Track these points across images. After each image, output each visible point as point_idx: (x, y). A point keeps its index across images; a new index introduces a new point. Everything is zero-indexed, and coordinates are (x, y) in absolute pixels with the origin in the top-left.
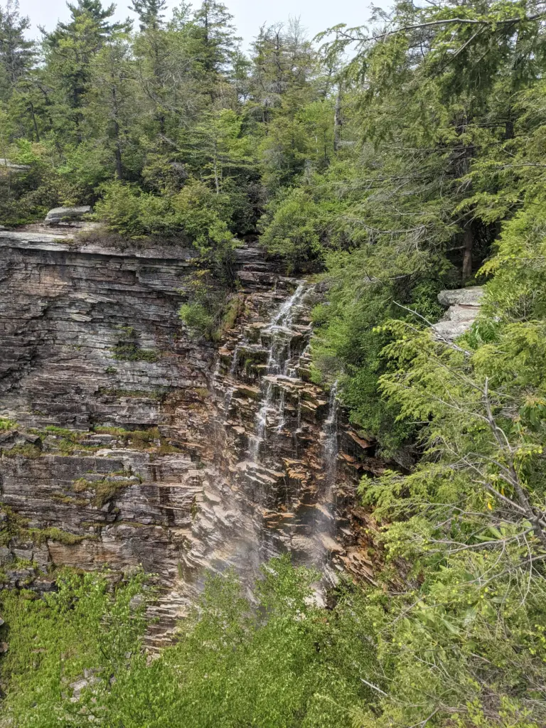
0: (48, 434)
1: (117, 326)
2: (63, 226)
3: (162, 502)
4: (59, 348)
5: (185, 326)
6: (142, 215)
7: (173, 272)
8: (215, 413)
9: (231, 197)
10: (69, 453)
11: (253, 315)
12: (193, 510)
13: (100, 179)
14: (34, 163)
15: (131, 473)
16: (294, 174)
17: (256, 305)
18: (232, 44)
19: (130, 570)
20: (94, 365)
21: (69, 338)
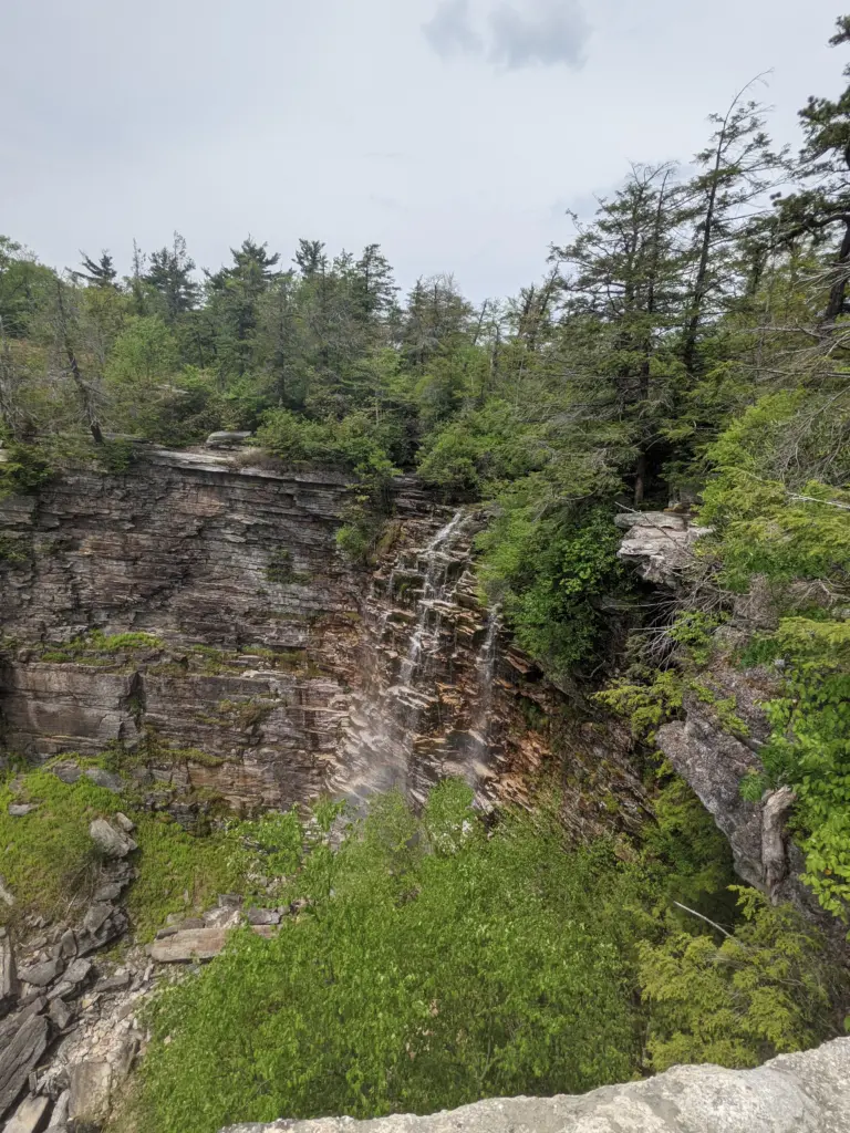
0: (195, 653)
2: (223, 449)
3: (307, 726)
4: (212, 568)
5: (339, 550)
6: (304, 440)
7: (331, 497)
8: (366, 638)
9: (391, 428)
10: (215, 674)
11: (408, 541)
12: (339, 735)
14: (196, 390)
15: (277, 696)
17: (412, 532)
18: (390, 293)
19: (270, 795)
20: (246, 586)
21: (222, 559)
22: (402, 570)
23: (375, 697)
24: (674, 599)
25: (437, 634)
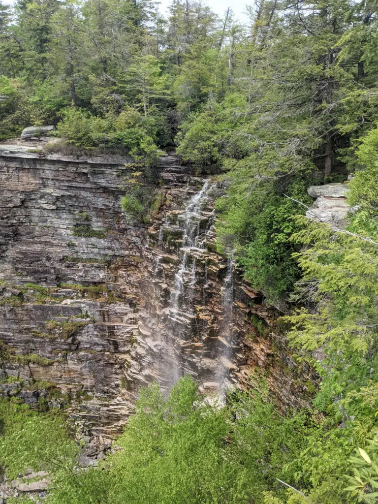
0: (27, 289)
2: (34, 140)
3: (109, 336)
4: (34, 228)
5: (124, 212)
6: (92, 132)
7: (115, 173)
8: (146, 274)
9: (156, 119)
10: (43, 303)
11: (172, 205)
12: (131, 341)
13: (61, 106)
14: (12, 94)
15: (88, 316)
16: (200, 102)
17: (174, 198)
18: (153, 7)
19: (88, 383)
20: (59, 240)
21: (40, 221)
22: (167, 226)
23: (155, 315)
25: (193, 272)
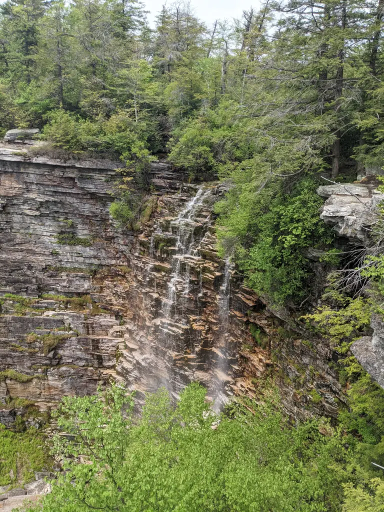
0: (6, 300)
1: (60, 220)
2: (18, 143)
3: (93, 350)
4: (15, 235)
5: (112, 220)
6: (81, 135)
7: (103, 179)
8: (135, 284)
9: (147, 124)
10: (23, 314)
11: (164, 211)
12: (117, 356)
13: (47, 109)
15: (71, 329)
16: (192, 109)
17: (166, 204)
18: (142, 16)
20: (42, 248)
21: (22, 228)
23: (142, 328)
24: (362, 247)
